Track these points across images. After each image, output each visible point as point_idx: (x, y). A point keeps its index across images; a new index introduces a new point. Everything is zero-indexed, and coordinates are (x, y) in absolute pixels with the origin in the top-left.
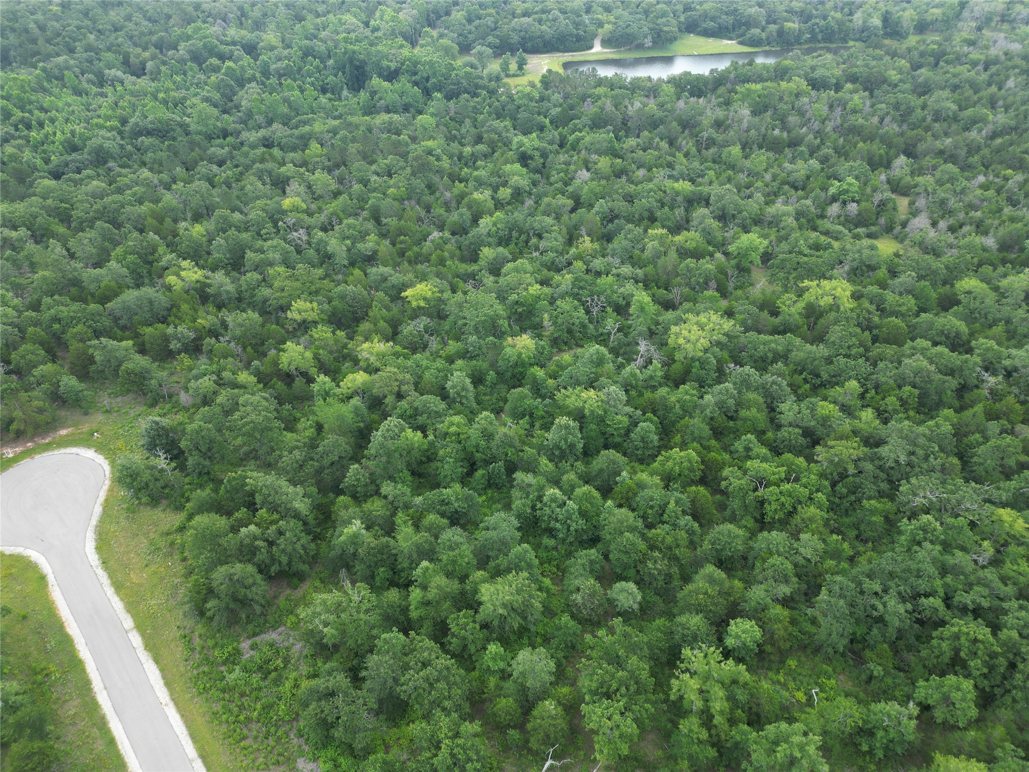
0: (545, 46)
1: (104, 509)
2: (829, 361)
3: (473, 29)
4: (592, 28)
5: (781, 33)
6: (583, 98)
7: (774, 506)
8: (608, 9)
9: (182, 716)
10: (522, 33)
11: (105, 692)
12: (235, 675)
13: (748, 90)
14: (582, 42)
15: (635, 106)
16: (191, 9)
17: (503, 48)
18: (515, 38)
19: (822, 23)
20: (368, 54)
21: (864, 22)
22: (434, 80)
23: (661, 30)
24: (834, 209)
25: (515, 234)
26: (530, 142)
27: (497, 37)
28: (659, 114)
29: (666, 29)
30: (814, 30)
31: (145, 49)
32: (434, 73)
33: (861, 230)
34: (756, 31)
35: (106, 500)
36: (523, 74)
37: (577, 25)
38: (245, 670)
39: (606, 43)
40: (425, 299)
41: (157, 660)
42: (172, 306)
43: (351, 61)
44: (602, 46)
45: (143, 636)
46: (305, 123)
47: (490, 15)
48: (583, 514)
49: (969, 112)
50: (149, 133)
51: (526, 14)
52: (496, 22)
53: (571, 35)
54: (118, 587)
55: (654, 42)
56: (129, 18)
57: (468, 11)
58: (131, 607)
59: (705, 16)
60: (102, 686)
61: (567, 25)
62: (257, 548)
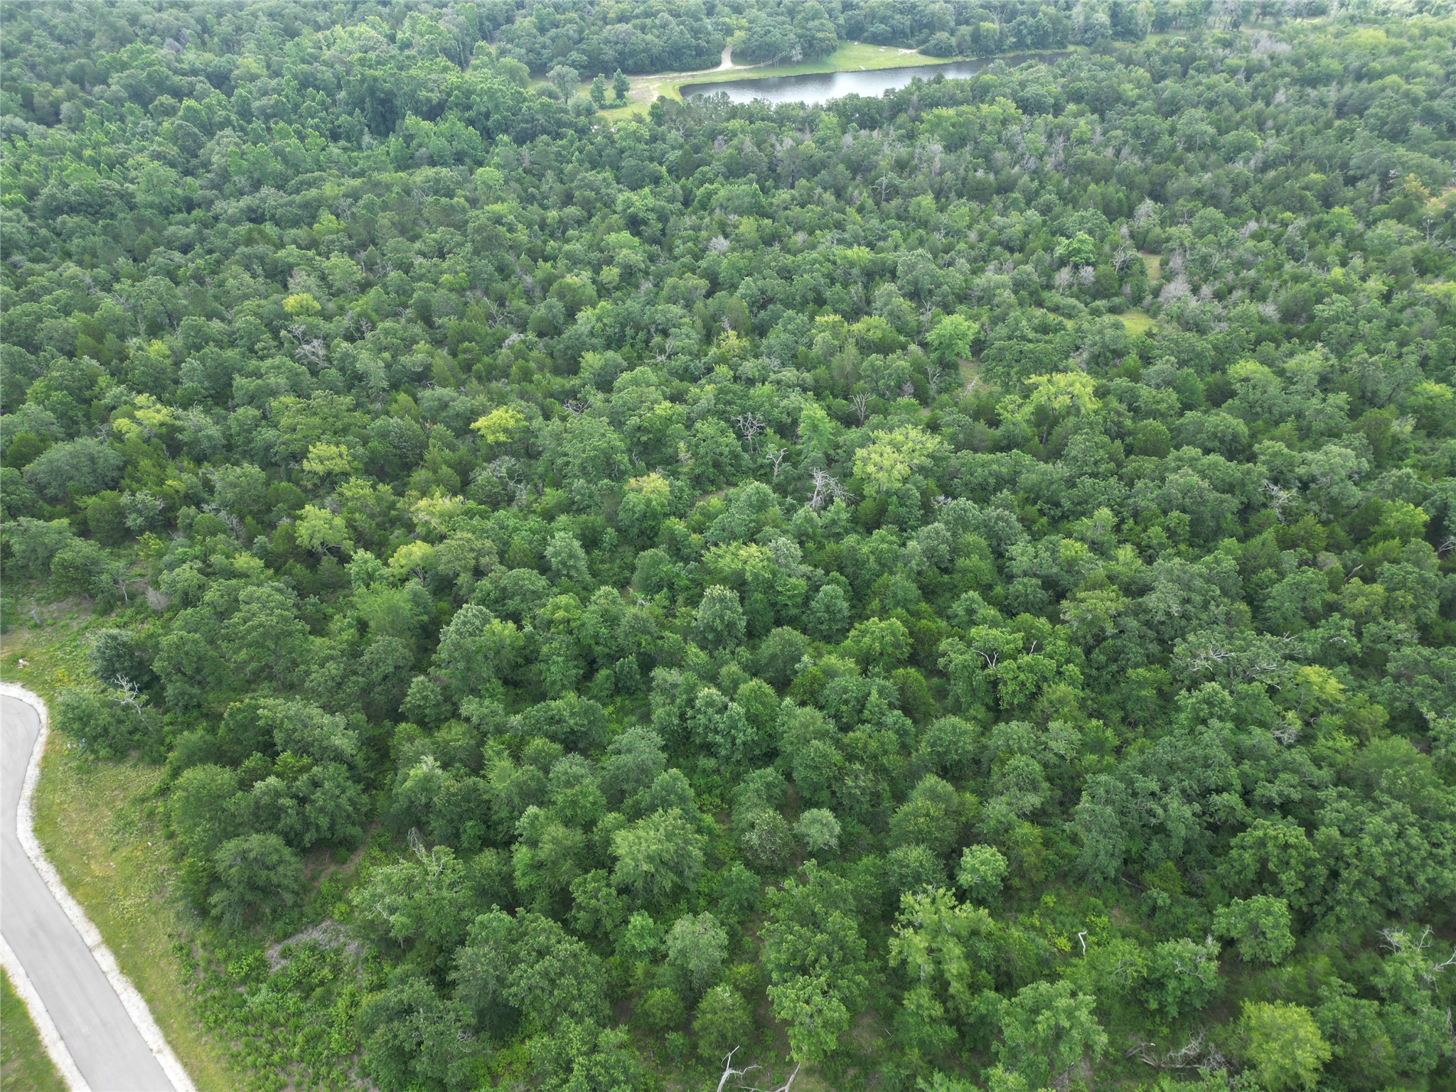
0: (652, 63)
1: (42, 770)
2: (1070, 483)
3: (548, 42)
4: (717, 36)
5: (976, 37)
6: (713, 135)
7: (1011, 687)
8: (738, 10)
9: (185, 1065)
10: (620, 47)
11: (61, 1045)
12: (261, 998)
13: (938, 117)
14: (705, 57)
15: (785, 144)
16: (123, 23)
17: (593, 68)
18: (609, 53)
19: (1031, 21)
20: (397, 82)
21: (1087, 18)
22: (497, 116)
23: (813, 38)
24: (1064, 276)
25: (629, 331)
26: (642, 200)
27: (584, 52)
28: (820, 154)
29: (820, 35)
30: (1020, 31)
31: (57, 83)
32: (497, 107)
33: (1100, 303)
34: (943, 35)
35: (45, 758)
36: (625, 105)
37: (696, 33)
38: (276, 988)
39: (738, 56)
40: (506, 431)
41: (140, 987)
42: (126, 463)
43: (372, 91)
44: (733, 61)
45: (116, 953)
46: (310, 184)
47: (571, 21)
48: (753, 719)
49: (1231, 136)
50: (73, 209)
51: (622, 19)
52: (581, 31)
53: (689, 47)
54: (72, 884)
55: (805, 55)
56: (26, 37)
57: (539, 17)
58: (95, 912)
59: (872, 16)
60: (55, 1035)
61: (682, 32)
62: (282, 809)
